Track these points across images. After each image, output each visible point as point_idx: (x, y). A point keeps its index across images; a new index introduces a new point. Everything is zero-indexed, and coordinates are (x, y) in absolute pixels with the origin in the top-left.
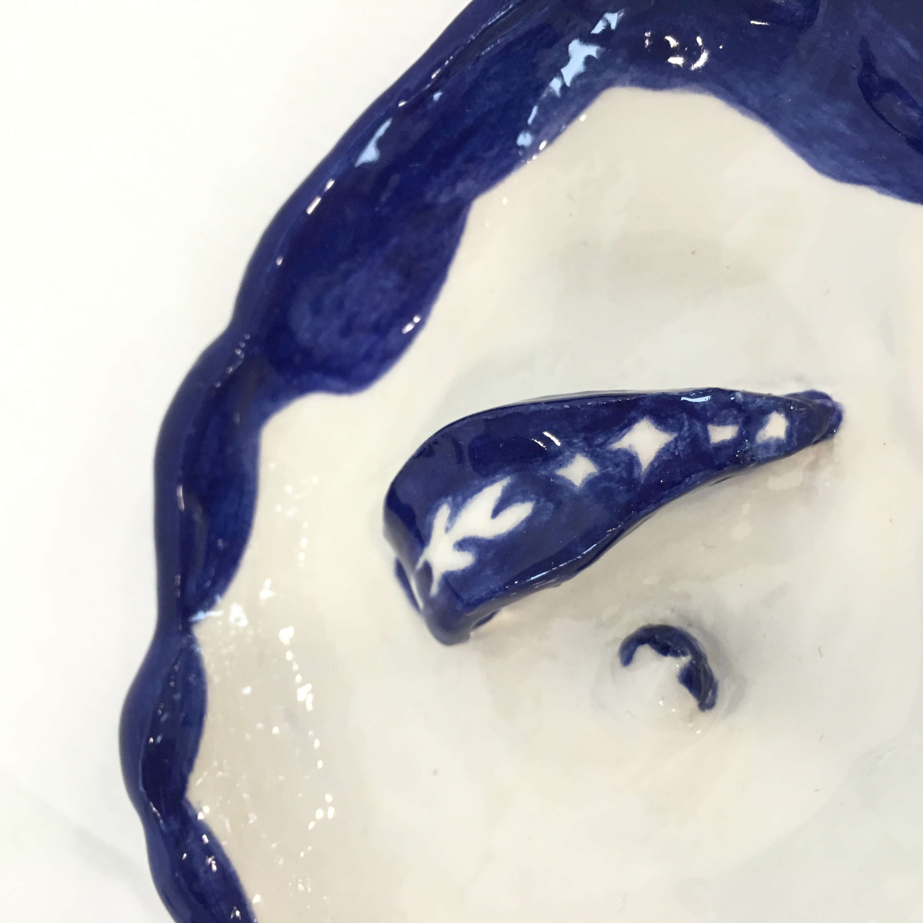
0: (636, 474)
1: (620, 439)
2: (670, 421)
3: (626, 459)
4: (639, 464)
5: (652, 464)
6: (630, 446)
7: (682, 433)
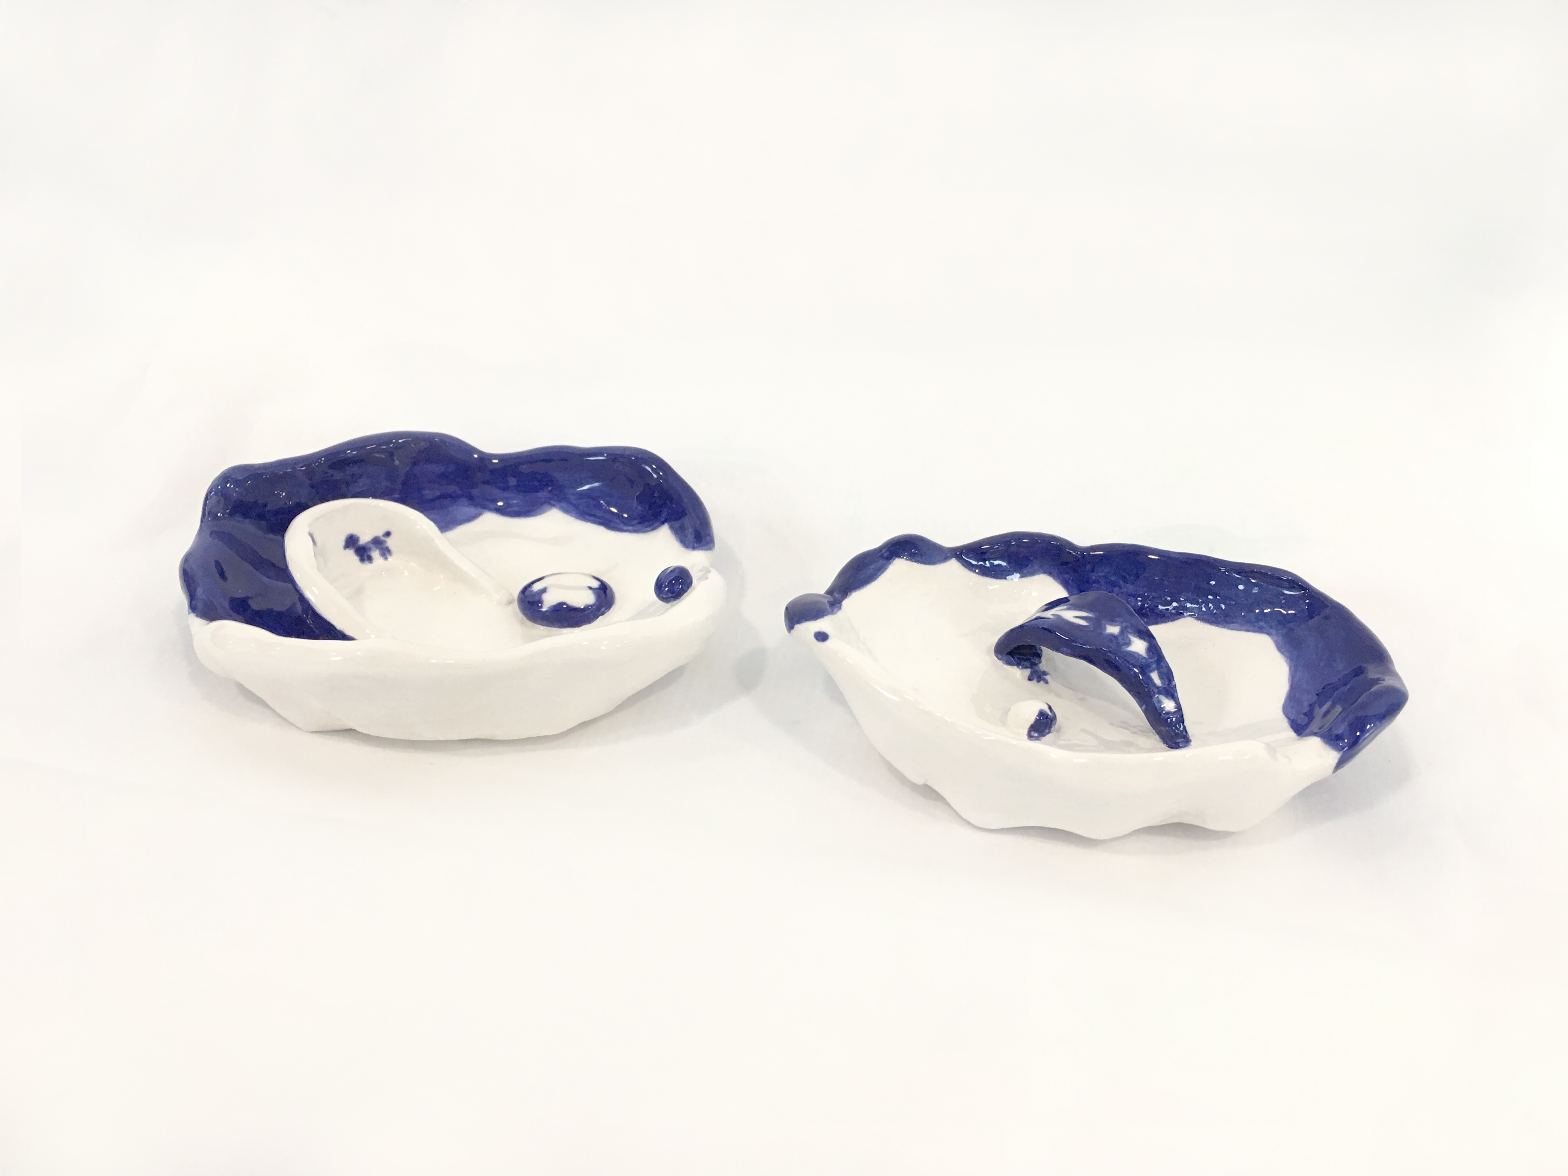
0: (1123, 647)
1: (1134, 637)
2: (1151, 653)
3: (1127, 641)
4: (1128, 647)
5: (1131, 651)
6: (1133, 642)
7: (1149, 660)
